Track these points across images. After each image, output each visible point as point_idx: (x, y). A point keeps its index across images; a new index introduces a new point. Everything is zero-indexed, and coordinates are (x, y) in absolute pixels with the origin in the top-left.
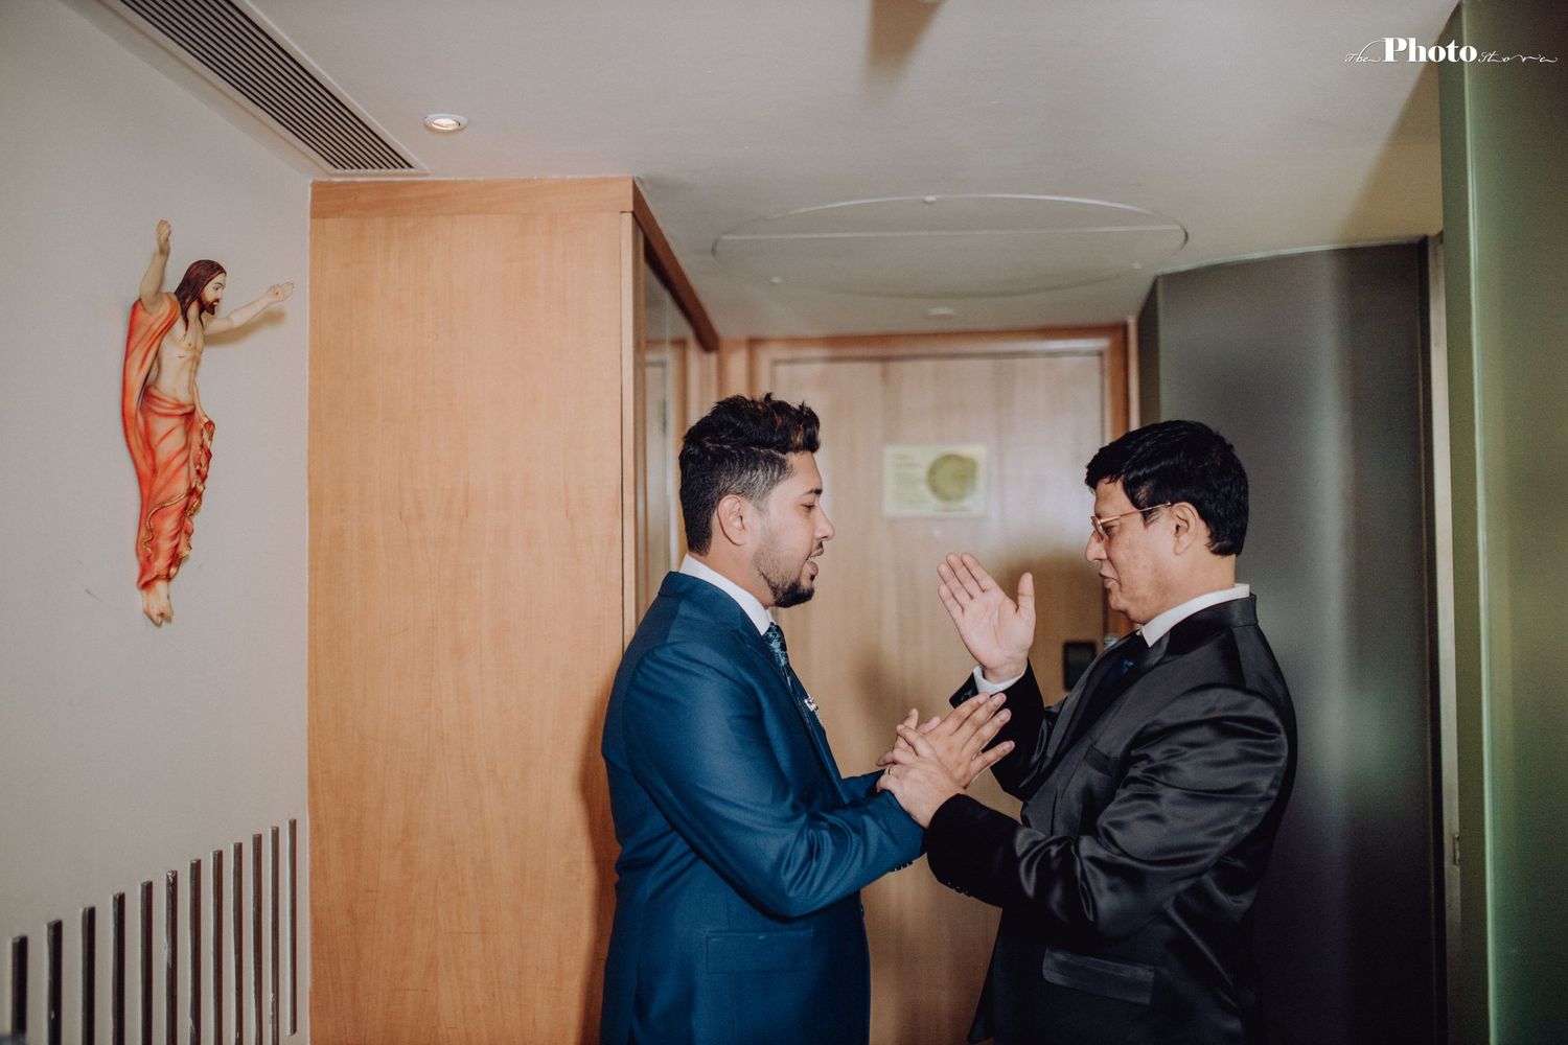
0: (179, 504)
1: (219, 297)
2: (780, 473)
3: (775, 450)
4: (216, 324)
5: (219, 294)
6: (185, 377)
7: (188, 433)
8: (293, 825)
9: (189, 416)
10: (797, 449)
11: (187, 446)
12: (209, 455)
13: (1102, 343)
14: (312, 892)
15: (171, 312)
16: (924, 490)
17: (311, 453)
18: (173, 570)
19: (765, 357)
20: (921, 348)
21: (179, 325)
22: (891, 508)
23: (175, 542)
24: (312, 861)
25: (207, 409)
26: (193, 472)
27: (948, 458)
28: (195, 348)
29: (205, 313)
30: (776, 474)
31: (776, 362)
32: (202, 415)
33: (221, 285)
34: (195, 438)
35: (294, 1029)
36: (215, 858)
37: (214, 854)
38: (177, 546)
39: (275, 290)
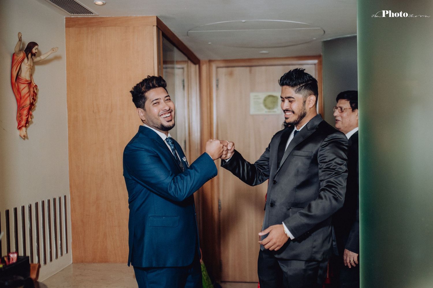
0: (28, 107)
4: (37, 59)
5: (37, 51)
6: (28, 73)
7: (29, 88)
8: (65, 197)
9: (30, 84)
11: (29, 91)
12: (36, 94)
13: (316, 62)
14: (71, 216)
15: (24, 56)
16: (262, 106)
17: (67, 94)
18: (27, 125)
19: (214, 66)
20: (261, 63)
21: (26, 59)
22: (253, 111)
23: (27, 117)
24: (71, 207)
26: (31, 98)
27: (270, 96)
28: (31, 66)
29: (33, 56)
31: (218, 67)
32: (33, 83)
33: (37, 49)
34: (32, 90)
35: (67, 252)
36: (42, 203)
37: (42, 201)
38: (28, 118)
39: (53, 49)
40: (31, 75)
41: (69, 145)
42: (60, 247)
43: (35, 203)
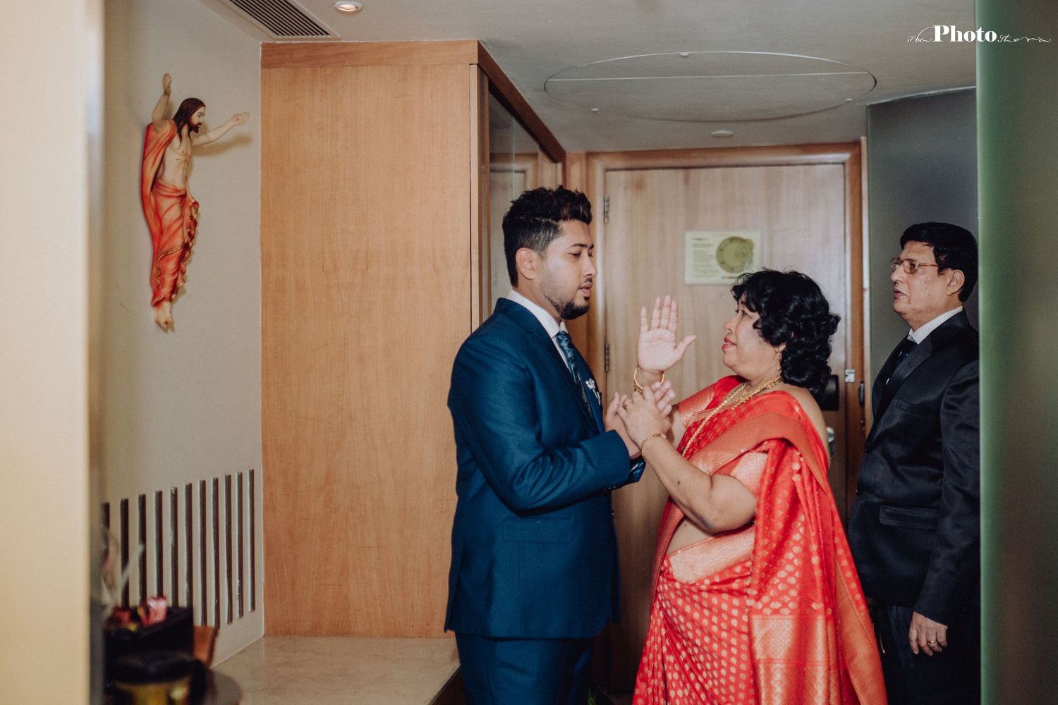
0: (177, 253)
1: (201, 121)
2: (554, 233)
3: (553, 219)
4: (200, 139)
5: (201, 120)
6: (180, 172)
7: (182, 208)
8: (252, 473)
9: (183, 198)
10: (565, 219)
11: (182, 216)
12: (195, 223)
13: (845, 156)
14: (265, 520)
15: (171, 130)
16: (714, 263)
17: (263, 226)
18: (174, 296)
19: (598, 166)
20: (713, 160)
21: (176, 140)
22: (689, 277)
23: (175, 277)
24: (265, 499)
25: (194, 193)
26: (185, 233)
27: (732, 239)
28: (186, 154)
29: (192, 132)
30: (551, 234)
31: (607, 170)
32: (190, 198)
33: (202, 114)
34: (187, 211)
35: (253, 607)
36: (201, 485)
37: (200, 482)
38: (176, 280)
39: (237, 117)
40: (186, 179)
41: (264, 349)
42: (239, 595)
43: (187, 486)
